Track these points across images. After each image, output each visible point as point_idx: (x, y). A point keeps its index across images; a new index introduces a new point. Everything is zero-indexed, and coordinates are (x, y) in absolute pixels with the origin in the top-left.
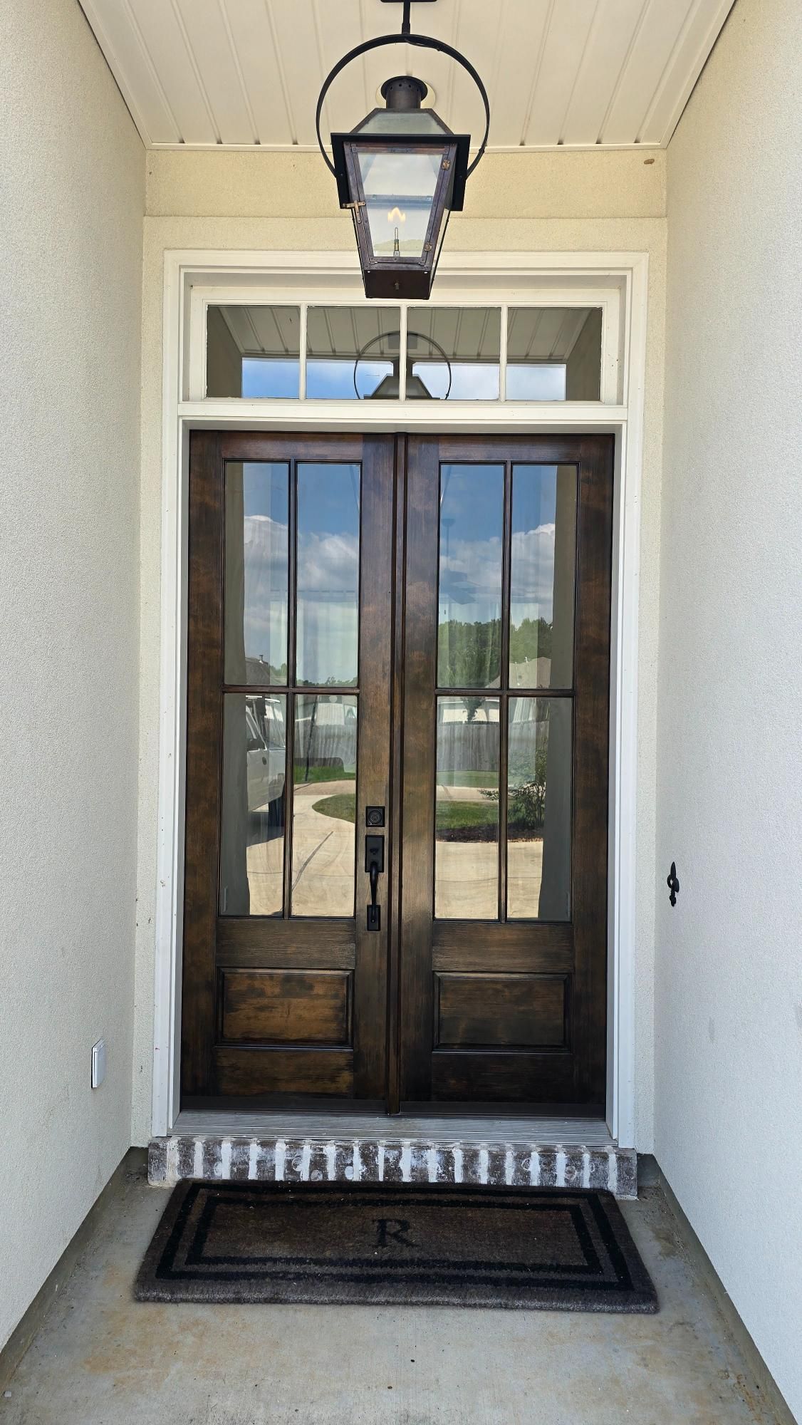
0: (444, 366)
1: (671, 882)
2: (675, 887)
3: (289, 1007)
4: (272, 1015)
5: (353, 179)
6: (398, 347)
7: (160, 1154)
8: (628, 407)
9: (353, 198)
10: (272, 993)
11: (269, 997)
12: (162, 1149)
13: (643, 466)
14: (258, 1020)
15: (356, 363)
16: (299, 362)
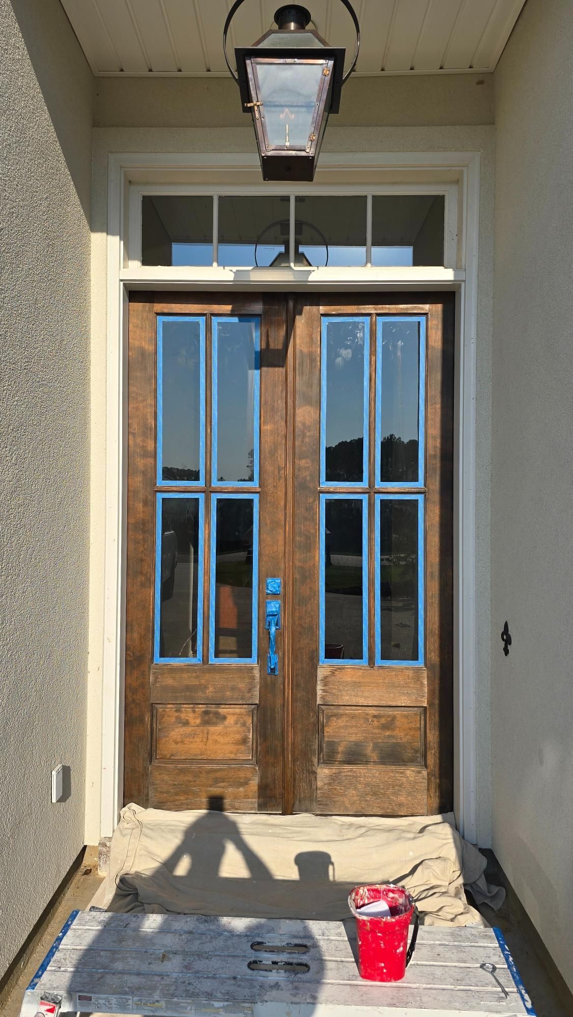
0: (323, 248)
1: (505, 637)
2: (507, 639)
3: (208, 733)
4: (195, 740)
5: (252, 84)
6: (288, 234)
7: (108, 851)
8: (465, 271)
9: (253, 99)
10: (195, 723)
11: (192, 726)
12: (109, 847)
13: (477, 315)
14: (184, 744)
15: (256, 246)
16: (212, 245)
